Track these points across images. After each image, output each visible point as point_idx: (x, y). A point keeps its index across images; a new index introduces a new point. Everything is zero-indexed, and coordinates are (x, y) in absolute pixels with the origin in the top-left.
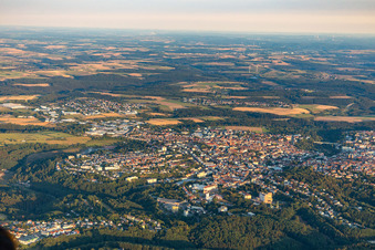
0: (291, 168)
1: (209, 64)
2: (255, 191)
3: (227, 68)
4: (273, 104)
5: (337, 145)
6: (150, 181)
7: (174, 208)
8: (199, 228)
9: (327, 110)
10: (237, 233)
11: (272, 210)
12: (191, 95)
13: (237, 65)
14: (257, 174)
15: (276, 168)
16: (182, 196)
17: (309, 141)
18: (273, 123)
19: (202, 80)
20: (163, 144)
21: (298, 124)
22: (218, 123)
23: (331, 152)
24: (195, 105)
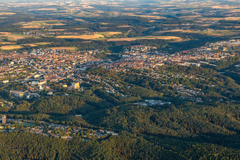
0: (91, 69)
1: (40, 9)
2: (69, 82)
4: (81, 33)
5: (120, 54)
6: (4, 82)
7: (21, 95)
8: (36, 104)
9: (115, 35)
10: (58, 104)
11: (79, 92)
12: (28, 30)
13: (58, 9)
14: (71, 73)
15: (82, 69)
16: (25, 88)
17: (103, 53)
18: (82, 44)
19: (36, 20)
20: (11, 60)
21: (98, 43)
22: (46, 46)
23: (116, 58)
24: (31, 36)
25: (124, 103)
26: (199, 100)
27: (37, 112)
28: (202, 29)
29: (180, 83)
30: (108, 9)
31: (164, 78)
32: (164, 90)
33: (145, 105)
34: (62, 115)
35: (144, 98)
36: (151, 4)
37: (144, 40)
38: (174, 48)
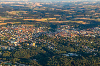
0: (41, 36)
1: (16, 6)
2: (30, 42)
3: (22, 7)
4: (36, 18)
5: (55, 29)
7: (5, 48)
8: (13, 53)
9: (53, 19)
10: (24, 54)
11: (35, 48)
12: (10, 15)
13: (25, 6)
14: (31, 38)
15: (36, 36)
16: (8, 45)
17: (47, 28)
18: (36, 23)
19: (14, 11)
20: (1, 30)
21: (44, 23)
22: (19, 24)
23: (53, 31)
24: (11, 18)
25: (58, 54)
26: (96, 54)
27: (14, 57)
28: (96, 18)
29: (86, 45)
30: (49, 6)
31: (78, 42)
32: (78, 48)
33: (68, 55)
34: (26, 59)
35: (68, 52)
36: (70, 5)
37: (67, 23)
38: (82, 27)
